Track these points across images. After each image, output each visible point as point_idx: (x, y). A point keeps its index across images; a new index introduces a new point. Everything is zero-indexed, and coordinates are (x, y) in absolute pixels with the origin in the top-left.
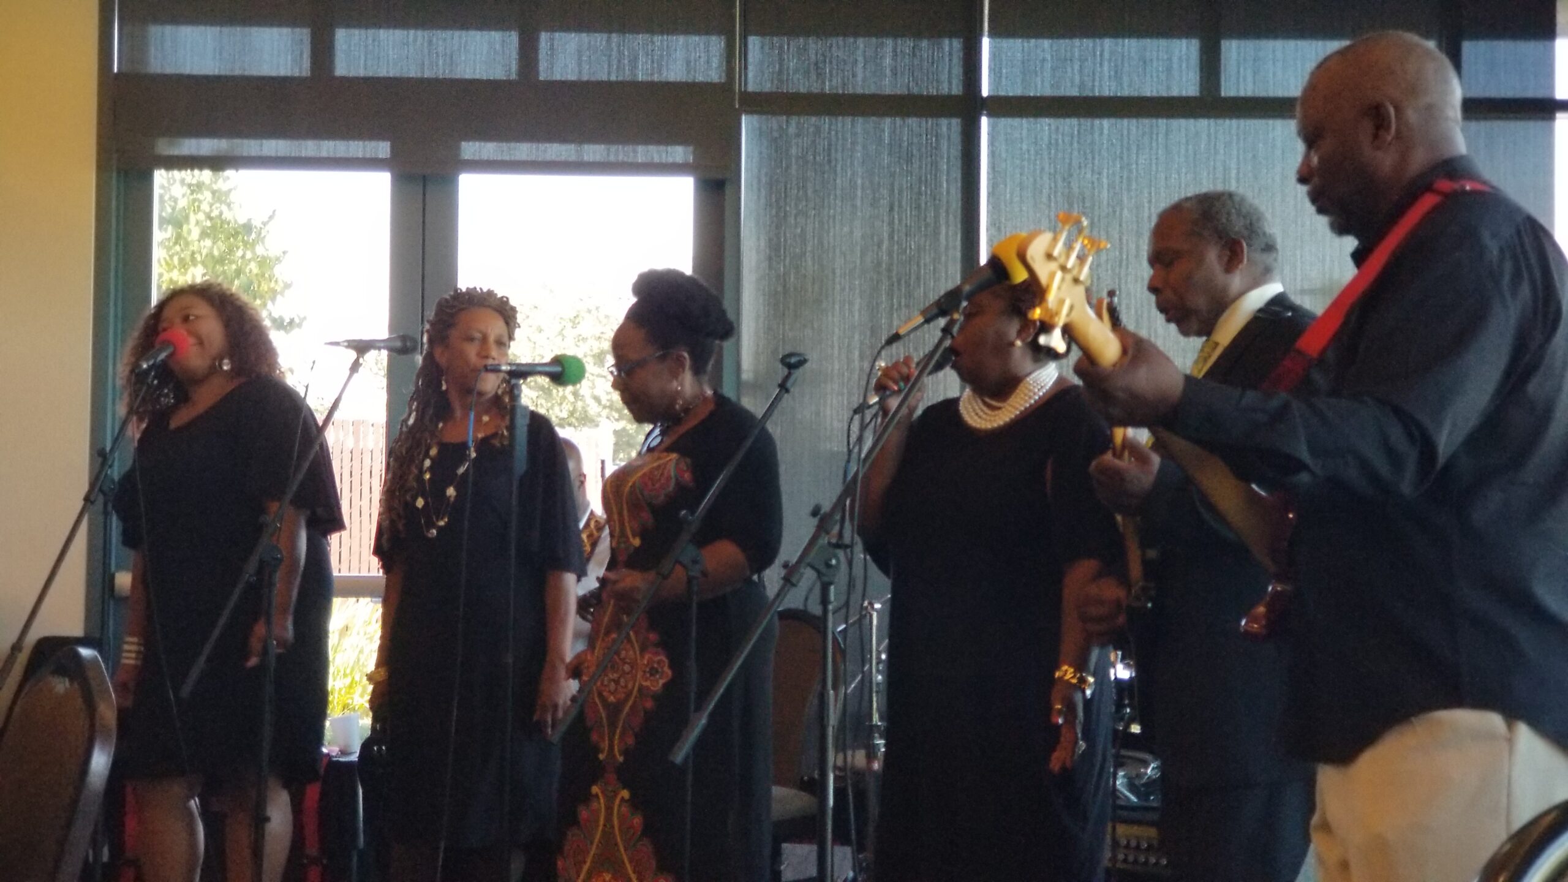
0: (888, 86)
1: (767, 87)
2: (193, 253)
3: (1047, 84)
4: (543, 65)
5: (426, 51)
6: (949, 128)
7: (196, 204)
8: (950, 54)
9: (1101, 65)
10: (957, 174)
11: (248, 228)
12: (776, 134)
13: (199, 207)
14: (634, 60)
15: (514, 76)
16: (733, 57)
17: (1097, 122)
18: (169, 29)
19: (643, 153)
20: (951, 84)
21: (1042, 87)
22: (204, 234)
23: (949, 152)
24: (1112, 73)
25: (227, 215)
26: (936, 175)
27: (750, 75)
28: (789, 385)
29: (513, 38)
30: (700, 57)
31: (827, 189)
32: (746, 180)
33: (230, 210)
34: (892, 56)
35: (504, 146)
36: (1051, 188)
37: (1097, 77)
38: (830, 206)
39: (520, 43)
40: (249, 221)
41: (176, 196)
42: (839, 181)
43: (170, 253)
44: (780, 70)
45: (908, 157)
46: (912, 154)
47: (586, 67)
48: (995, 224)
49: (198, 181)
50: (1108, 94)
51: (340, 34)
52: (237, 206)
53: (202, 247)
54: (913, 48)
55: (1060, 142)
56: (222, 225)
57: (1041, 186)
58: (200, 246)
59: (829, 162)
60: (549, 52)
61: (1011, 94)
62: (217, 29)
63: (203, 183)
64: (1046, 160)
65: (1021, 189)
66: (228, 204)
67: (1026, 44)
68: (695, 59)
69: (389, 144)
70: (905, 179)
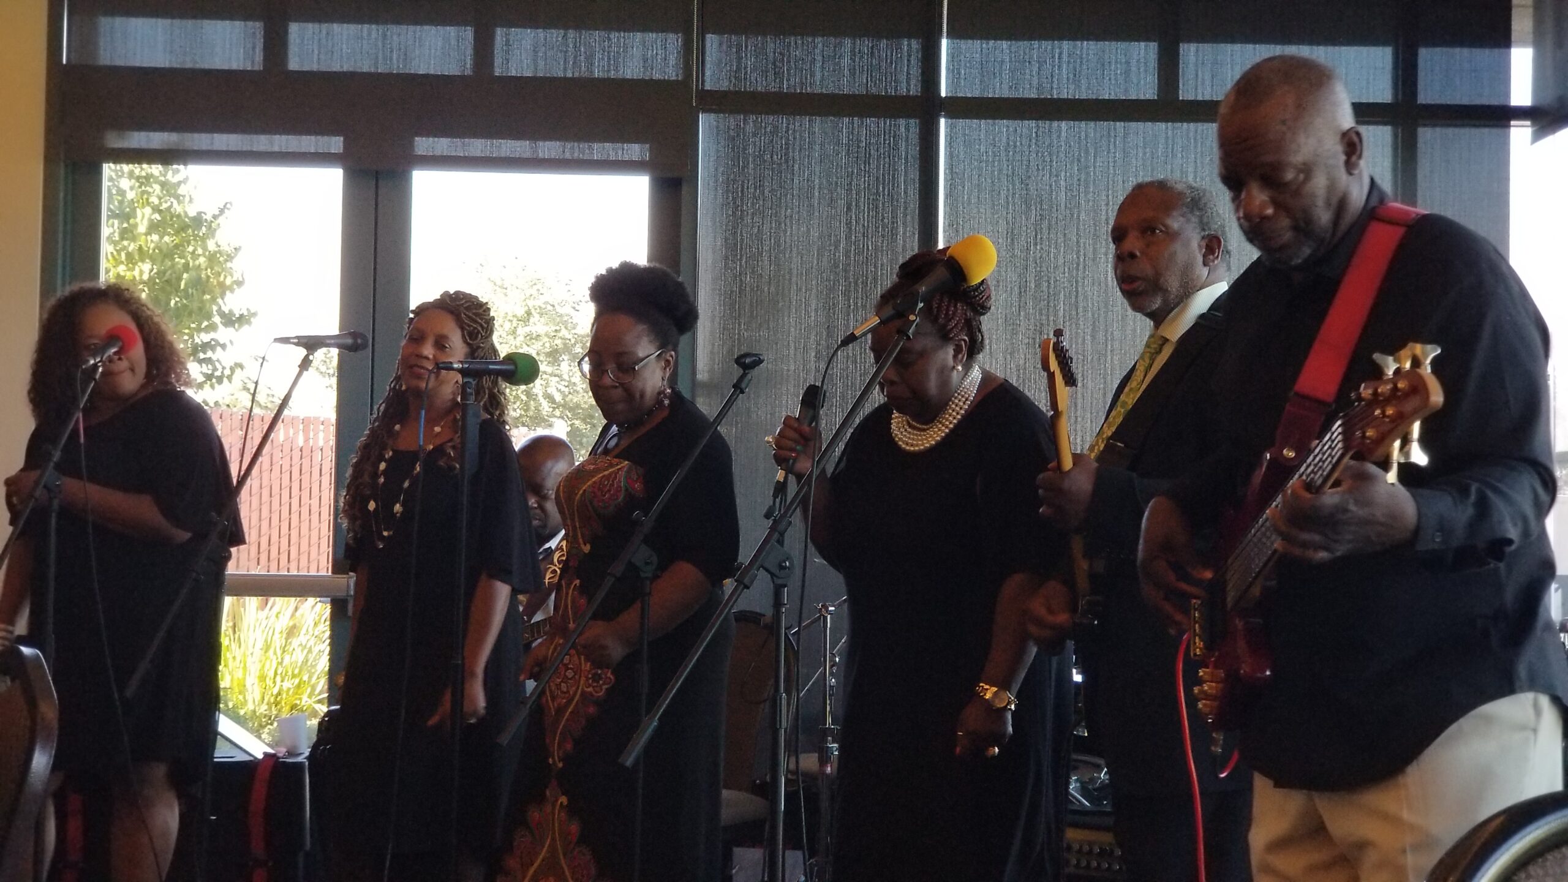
0: (846, 86)
1: (724, 85)
2: (141, 248)
3: (1005, 86)
4: (498, 61)
5: (380, 44)
6: (907, 129)
7: (145, 196)
8: (909, 56)
9: (1060, 68)
10: (915, 174)
11: (198, 221)
12: (732, 133)
13: (147, 199)
14: (590, 58)
15: (468, 72)
16: (692, 56)
17: (1055, 124)
18: (118, 21)
19: (599, 150)
20: (910, 85)
21: (1000, 89)
22: (153, 227)
23: (907, 152)
24: (1071, 76)
25: (178, 208)
26: (893, 176)
27: (708, 73)
28: (743, 385)
29: (469, 33)
30: (657, 54)
31: (784, 188)
32: (703, 179)
33: (179, 203)
34: (851, 55)
35: (458, 141)
36: (1008, 190)
37: (1055, 80)
38: (787, 206)
39: (476, 39)
40: (199, 213)
41: (124, 189)
42: (796, 181)
43: (118, 248)
44: (738, 69)
45: (866, 157)
46: (870, 154)
47: (541, 63)
48: (953, 225)
49: (147, 174)
50: (1066, 96)
51: (294, 28)
52: (187, 199)
53: (149, 242)
54: (872, 48)
55: (1018, 144)
56: (171, 220)
57: (999, 188)
58: (147, 241)
59: (787, 161)
60: (504, 48)
61: (969, 95)
62: (169, 21)
63: (152, 175)
64: (1004, 162)
65: (979, 191)
66: (177, 197)
67: (984, 45)
68: (652, 56)
69: (342, 139)
70: (863, 179)
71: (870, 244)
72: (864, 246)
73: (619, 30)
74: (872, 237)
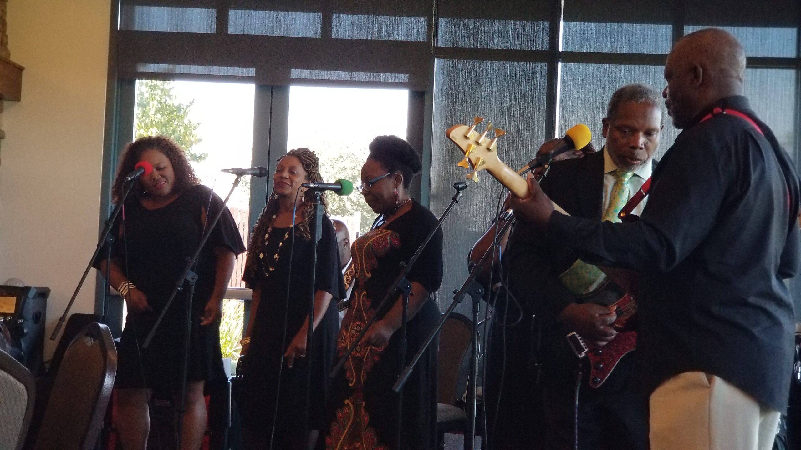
0: (510, 45)
1: (448, 44)
2: (152, 121)
3: (593, 47)
4: (334, 31)
5: (275, 22)
6: (541, 67)
7: (153, 96)
8: (543, 30)
9: (621, 37)
10: (544, 91)
11: (179, 108)
12: (451, 69)
13: (154, 97)
14: (380, 30)
15: (319, 36)
16: (431, 29)
17: (618, 66)
18: (145, 8)
19: (384, 76)
20: (543, 45)
21: (590, 48)
22: (157, 111)
23: (541, 79)
24: (627, 42)
25: (169, 102)
26: (534, 92)
27: (439, 38)
28: (458, 199)
29: (319, 16)
30: (414, 28)
31: (477, 97)
32: (436, 92)
33: (170, 99)
34: (513, 30)
35: (313, 71)
36: (593, 100)
37: (619, 43)
38: (478, 106)
39: (323, 19)
40: (180, 105)
41: (143, 92)
42: (483, 94)
43: (140, 121)
44: (455, 36)
45: (519, 82)
46: (521, 80)
47: (355, 33)
48: (564, 118)
49: (155, 85)
50: (624, 52)
51: (232, 12)
52: (174, 97)
53: (156, 118)
54: (524, 26)
55: (599, 76)
56: (166, 107)
57: (588, 99)
58: (155, 117)
59: (479, 83)
60: (337, 25)
61: (574, 51)
62: (170, 8)
63: (157, 85)
64: (591, 85)
65: (578, 100)
66: (169, 96)
67: (582, 25)
68: (411, 29)
69: (255, 69)
70: (518, 93)
71: (520, 126)
72: (517, 128)
73: (395, 16)
74: (522, 123)
